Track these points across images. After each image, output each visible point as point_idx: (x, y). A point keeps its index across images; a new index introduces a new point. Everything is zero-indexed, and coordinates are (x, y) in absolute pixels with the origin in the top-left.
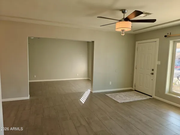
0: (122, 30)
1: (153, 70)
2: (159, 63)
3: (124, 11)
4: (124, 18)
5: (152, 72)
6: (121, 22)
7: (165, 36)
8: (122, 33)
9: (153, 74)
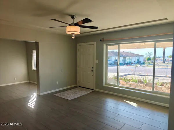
0: (72, 33)
1: (93, 68)
2: (97, 62)
3: (73, 17)
4: (73, 23)
5: (93, 69)
6: (71, 26)
7: (101, 40)
8: (73, 36)
9: (93, 71)
